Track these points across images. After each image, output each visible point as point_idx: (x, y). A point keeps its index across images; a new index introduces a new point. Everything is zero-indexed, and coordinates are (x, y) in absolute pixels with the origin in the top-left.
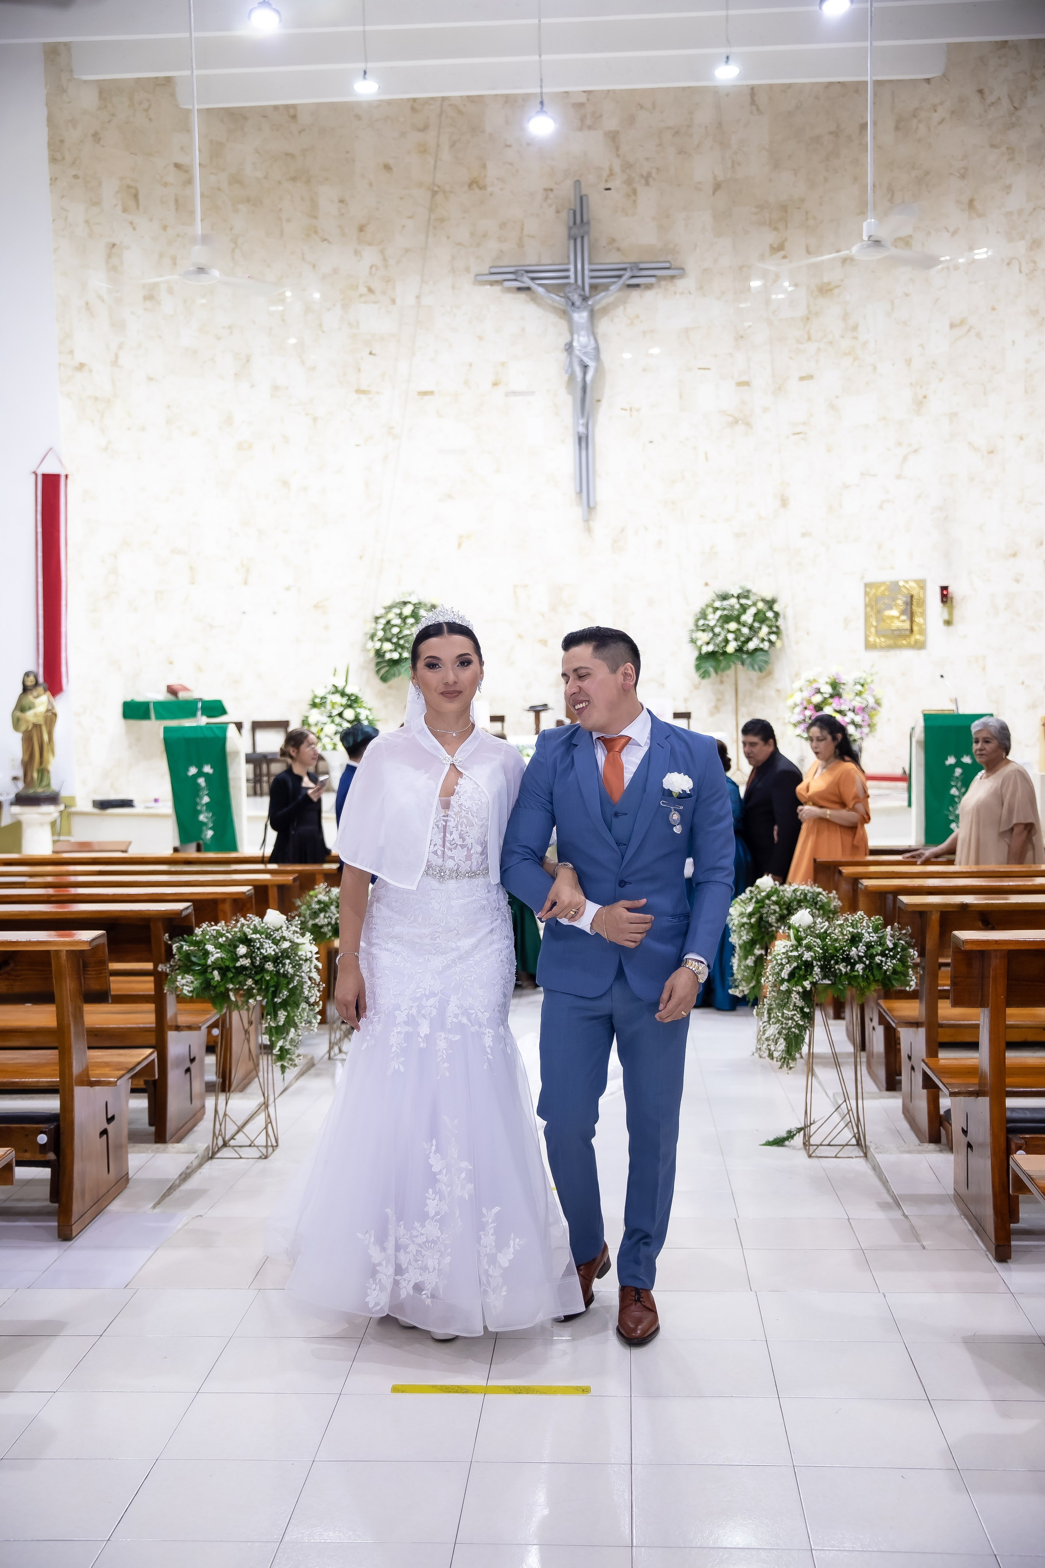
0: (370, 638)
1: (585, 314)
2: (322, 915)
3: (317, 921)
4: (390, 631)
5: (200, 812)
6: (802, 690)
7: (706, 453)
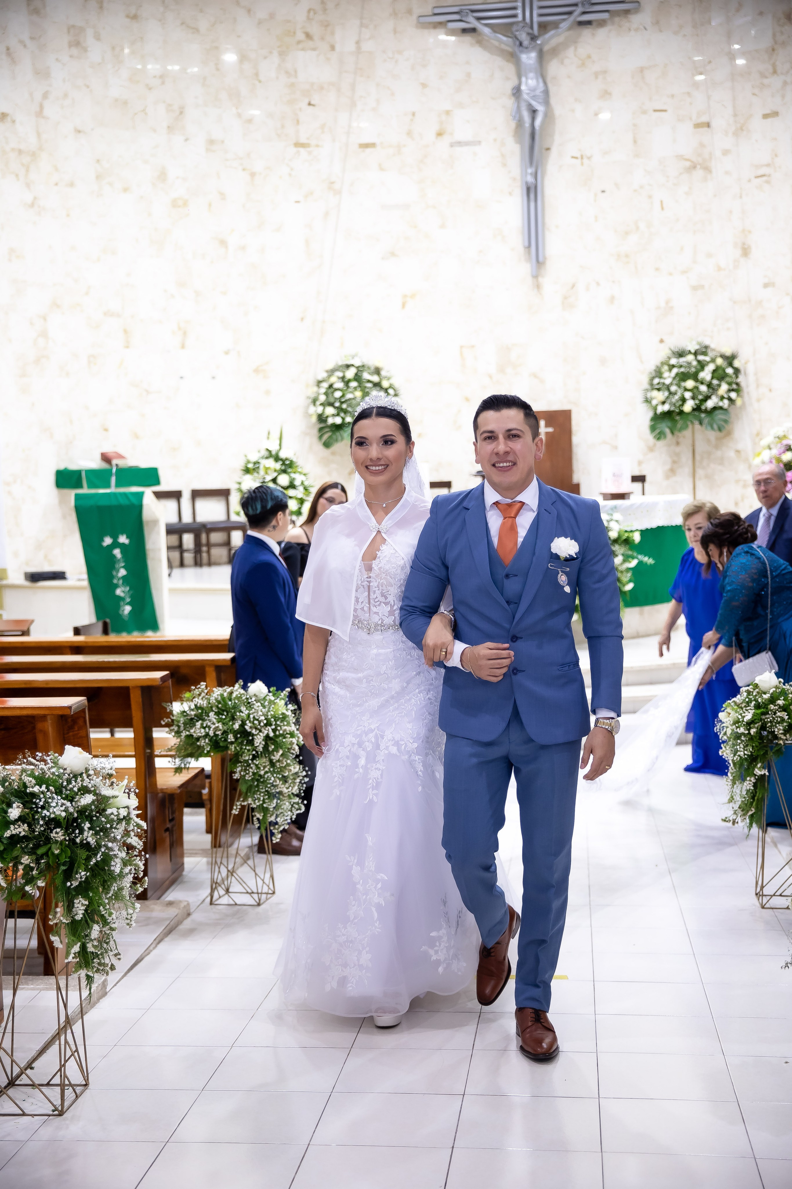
0: (312, 401)
1: (533, 55)
4: (333, 395)
5: (117, 586)
6: (771, 446)
7: (662, 202)
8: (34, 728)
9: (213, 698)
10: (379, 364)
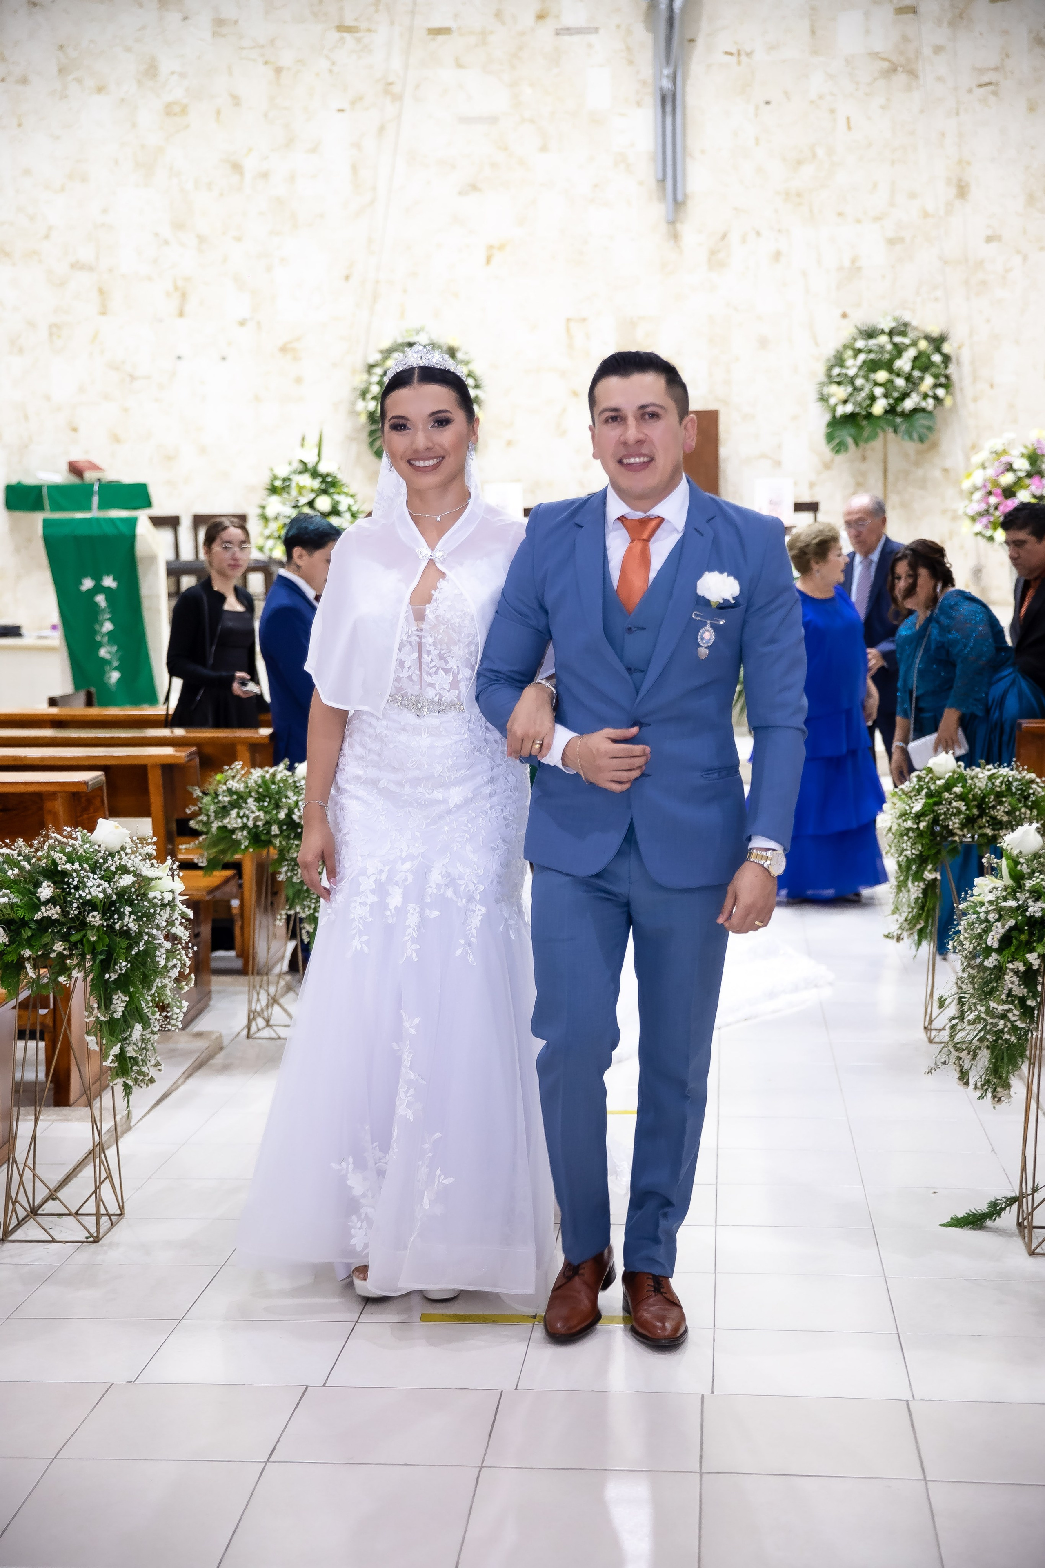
0: (360, 395)
2: (234, 813)
3: (226, 821)
5: (100, 645)
6: (987, 464)
7: (848, 118)
8: (41, 808)
9: (252, 781)
10: (454, 343)
